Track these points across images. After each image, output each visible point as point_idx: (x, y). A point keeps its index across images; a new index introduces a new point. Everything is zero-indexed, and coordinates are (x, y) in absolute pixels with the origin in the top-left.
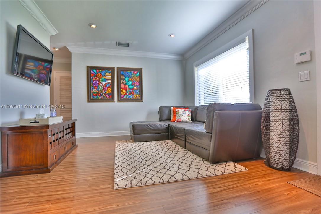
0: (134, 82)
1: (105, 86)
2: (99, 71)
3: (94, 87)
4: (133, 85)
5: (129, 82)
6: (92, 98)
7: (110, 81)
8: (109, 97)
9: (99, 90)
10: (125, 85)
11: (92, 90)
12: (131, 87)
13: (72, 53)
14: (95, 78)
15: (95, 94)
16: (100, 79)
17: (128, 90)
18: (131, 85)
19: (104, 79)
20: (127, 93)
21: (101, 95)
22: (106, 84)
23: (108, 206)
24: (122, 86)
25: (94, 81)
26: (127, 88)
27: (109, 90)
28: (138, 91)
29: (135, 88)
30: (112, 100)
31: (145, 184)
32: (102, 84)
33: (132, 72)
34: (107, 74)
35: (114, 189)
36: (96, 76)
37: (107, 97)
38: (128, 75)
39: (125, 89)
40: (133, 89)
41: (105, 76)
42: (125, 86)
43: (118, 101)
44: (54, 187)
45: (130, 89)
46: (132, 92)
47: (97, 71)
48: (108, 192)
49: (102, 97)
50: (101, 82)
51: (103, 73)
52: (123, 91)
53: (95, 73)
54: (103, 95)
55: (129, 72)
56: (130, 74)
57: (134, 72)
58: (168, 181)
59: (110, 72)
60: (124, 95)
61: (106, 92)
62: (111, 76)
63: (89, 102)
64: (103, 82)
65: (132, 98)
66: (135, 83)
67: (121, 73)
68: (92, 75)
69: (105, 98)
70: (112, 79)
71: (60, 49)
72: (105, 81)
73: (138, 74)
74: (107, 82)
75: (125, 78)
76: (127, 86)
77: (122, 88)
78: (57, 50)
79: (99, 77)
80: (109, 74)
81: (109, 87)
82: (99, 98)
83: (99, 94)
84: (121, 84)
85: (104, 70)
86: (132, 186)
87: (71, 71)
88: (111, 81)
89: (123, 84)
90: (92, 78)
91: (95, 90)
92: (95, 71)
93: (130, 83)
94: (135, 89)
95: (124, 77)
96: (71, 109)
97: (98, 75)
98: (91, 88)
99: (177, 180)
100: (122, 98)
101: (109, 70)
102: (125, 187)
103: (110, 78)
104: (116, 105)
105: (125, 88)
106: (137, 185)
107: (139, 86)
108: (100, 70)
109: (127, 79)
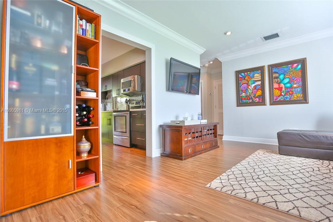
0: (293, 78)
1: (254, 88)
2: (247, 74)
3: (242, 91)
4: (292, 83)
5: (284, 80)
6: (241, 102)
7: (259, 83)
8: (259, 99)
9: (248, 93)
10: (279, 84)
11: (241, 94)
12: (288, 85)
13: (222, 63)
14: (244, 81)
15: (244, 98)
16: (248, 81)
17: (284, 89)
18: (289, 83)
19: (253, 80)
20: (283, 94)
21: (250, 99)
22: (255, 87)
23: (189, 194)
24: (276, 86)
25: (242, 85)
26: (282, 88)
27: (259, 93)
28: (299, 89)
29: (295, 86)
30: (263, 103)
31: (235, 195)
32: (251, 87)
33: (290, 66)
34: (256, 75)
35: (206, 186)
36: (244, 79)
37: (256, 100)
38: (283, 71)
39: (280, 89)
40: (291, 87)
41: (254, 77)
42: (279, 86)
43: (271, 104)
44: (177, 170)
45: (286, 88)
46: (291, 92)
47: (245, 74)
48: (200, 186)
49: (251, 101)
50: (249, 84)
51: (251, 75)
52: (277, 92)
53: (243, 77)
54: (252, 99)
55: (284, 67)
56: (286, 69)
57: (292, 66)
58: (264, 204)
59: (259, 72)
60: (278, 96)
61: (255, 95)
62: (260, 77)
63: (238, 106)
64: (252, 84)
65: (290, 99)
66: (294, 80)
67: (274, 71)
68: (240, 79)
69: (255, 101)
70: (263, 80)
71: (213, 61)
72: (254, 83)
73: (300, 66)
74: (256, 84)
75: (279, 75)
76: (282, 85)
77: (275, 89)
78: (211, 63)
79: (247, 80)
80: (258, 75)
81: (258, 89)
82: (248, 102)
83: (248, 98)
84: (274, 84)
85: (253, 71)
86: (221, 190)
87: (222, 79)
88: (261, 82)
89: (277, 83)
90: (240, 82)
91: (244, 94)
92: (243, 74)
93: (287, 80)
94: (295, 88)
95: (277, 75)
96: (223, 113)
97: (246, 78)
98: (240, 92)
99: (278, 209)
100: (276, 100)
101: (258, 70)
102: (215, 189)
103: (260, 79)
104: (268, 108)
105: (279, 87)
106: (226, 192)
107: (301, 83)
108: (249, 73)
109: (282, 77)
